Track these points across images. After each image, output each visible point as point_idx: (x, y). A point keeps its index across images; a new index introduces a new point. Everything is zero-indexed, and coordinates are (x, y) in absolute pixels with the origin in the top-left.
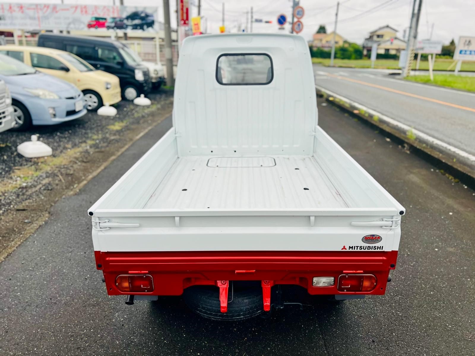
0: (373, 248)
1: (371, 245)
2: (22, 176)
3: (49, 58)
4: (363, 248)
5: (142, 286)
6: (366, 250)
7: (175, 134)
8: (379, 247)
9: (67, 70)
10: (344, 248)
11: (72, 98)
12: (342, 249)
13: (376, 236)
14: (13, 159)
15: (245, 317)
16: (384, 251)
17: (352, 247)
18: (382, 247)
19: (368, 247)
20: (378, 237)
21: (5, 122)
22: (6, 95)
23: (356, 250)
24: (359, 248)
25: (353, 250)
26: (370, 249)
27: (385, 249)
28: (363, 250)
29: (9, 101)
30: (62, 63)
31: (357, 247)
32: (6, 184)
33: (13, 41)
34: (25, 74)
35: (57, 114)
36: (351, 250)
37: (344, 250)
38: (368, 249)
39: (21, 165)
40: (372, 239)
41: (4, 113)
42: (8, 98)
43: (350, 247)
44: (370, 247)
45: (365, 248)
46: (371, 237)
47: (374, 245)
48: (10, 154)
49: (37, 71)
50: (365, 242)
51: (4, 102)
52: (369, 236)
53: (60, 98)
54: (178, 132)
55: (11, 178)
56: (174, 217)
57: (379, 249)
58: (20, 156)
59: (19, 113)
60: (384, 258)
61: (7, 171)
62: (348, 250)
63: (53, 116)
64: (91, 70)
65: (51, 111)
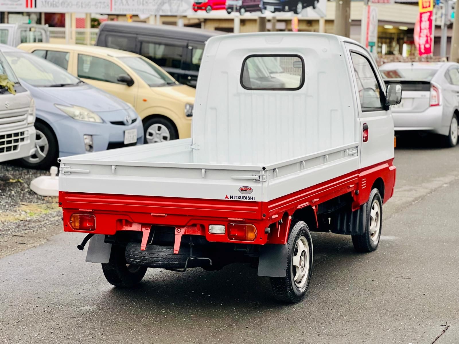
0: (248, 198)
1: (246, 196)
2: (28, 211)
3: (108, 64)
4: (240, 197)
5: (88, 224)
6: (243, 200)
7: (192, 145)
8: (252, 197)
9: (130, 82)
10: (227, 197)
11: (121, 123)
12: (226, 198)
13: (248, 188)
14: (22, 195)
15: (163, 264)
16: (256, 202)
17: (233, 196)
18: (254, 197)
19: (244, 197)
20: (250, 188)
21: (22, 146)
22: (30, 110)
23: (235, 199)
24: (237, 197)
25: (233, 199)
26: (246, 199)
27: (257, 200)
28: (240, 200)
29: (32, 119)
30: (125, 72)
31: (236, 196)
32: (7, 215)
33: (64, 33)
34: (62, 86)
35: (94, 146)
36: (232, 199)
37: (227, 199)
38: (244, 199)
39: (31, 202)
40: (246, 190)
41: (22, 133)
42: (31, 114)
43: (231, 196)
44: (245, 197)
45: (242, 198)
46: (245, 188)
47: (248, 195)
48: (19, 190)
49: (81, 82)
50: (241, 192)
51: (26, 119)
52: (244, 188)
53: (104, 121)
54: (195, 144)
55: (15, 211)
56: (111, 165)
57: (252, 199)
58: (32, 193)
59: (44, 141)
60: (257, 208)
61: (12, 206)
62: (229, 199)
63: (88, 148)
64: (169, 84)
65: (88, 141)
